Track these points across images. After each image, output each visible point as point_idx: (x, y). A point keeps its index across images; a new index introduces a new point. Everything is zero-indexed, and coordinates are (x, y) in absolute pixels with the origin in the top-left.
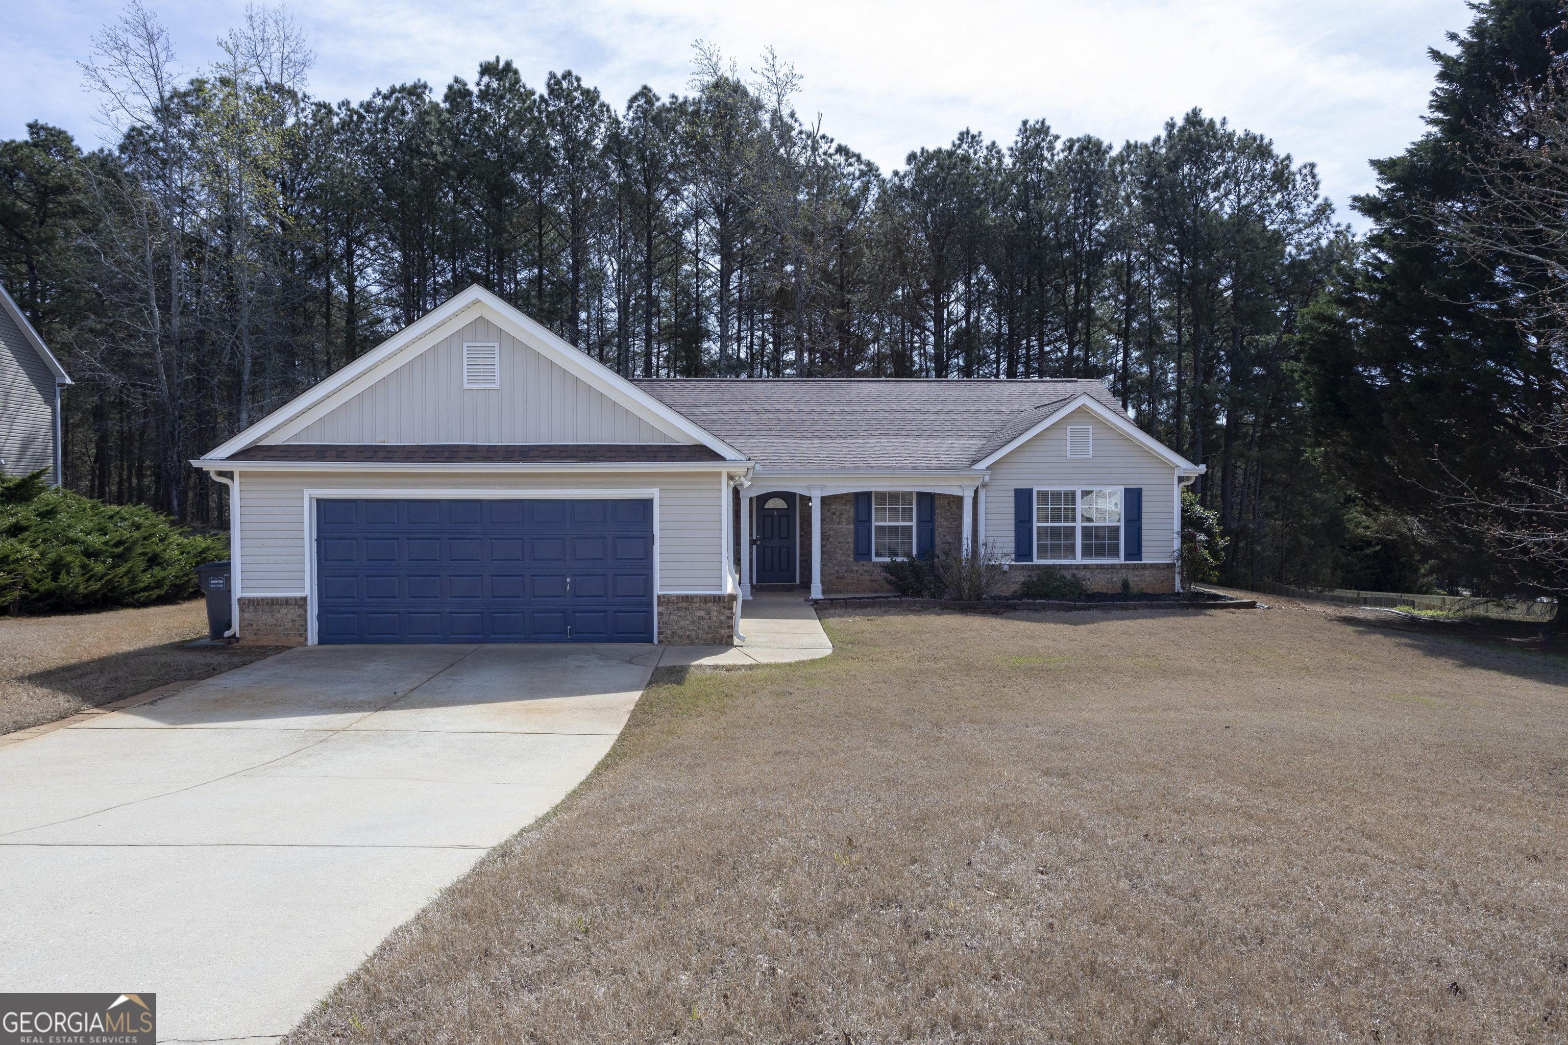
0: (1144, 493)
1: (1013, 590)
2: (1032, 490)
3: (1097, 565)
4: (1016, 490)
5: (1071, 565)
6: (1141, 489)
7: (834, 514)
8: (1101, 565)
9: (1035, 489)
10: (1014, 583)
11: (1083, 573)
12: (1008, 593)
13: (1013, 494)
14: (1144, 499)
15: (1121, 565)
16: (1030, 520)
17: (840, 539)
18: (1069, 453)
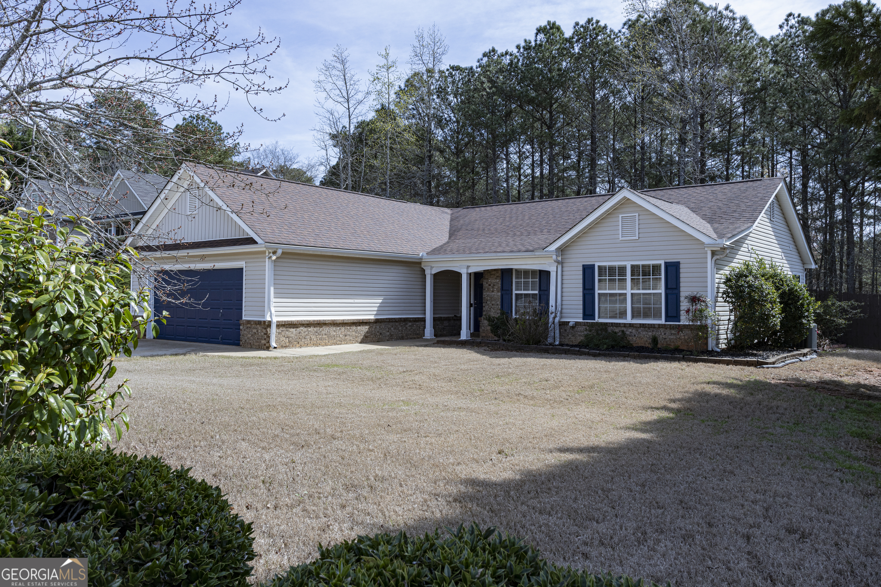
0: (681, 266)
1: (579, 340)
2: (594, 265)
3: (640, 324)
4: (583, 266)
5: (620, 324)
6: (679, 263)
7: (490, 285)
8: (643, 324)
9: (597, 265)
10: (580, 335)
11: (630, 330)
12: (576, 343)
13: (581, 268)
14: (681, 270)
15: (662, 325)
16: (593, 289)
17: (493, 302)
18: (620, 236)
